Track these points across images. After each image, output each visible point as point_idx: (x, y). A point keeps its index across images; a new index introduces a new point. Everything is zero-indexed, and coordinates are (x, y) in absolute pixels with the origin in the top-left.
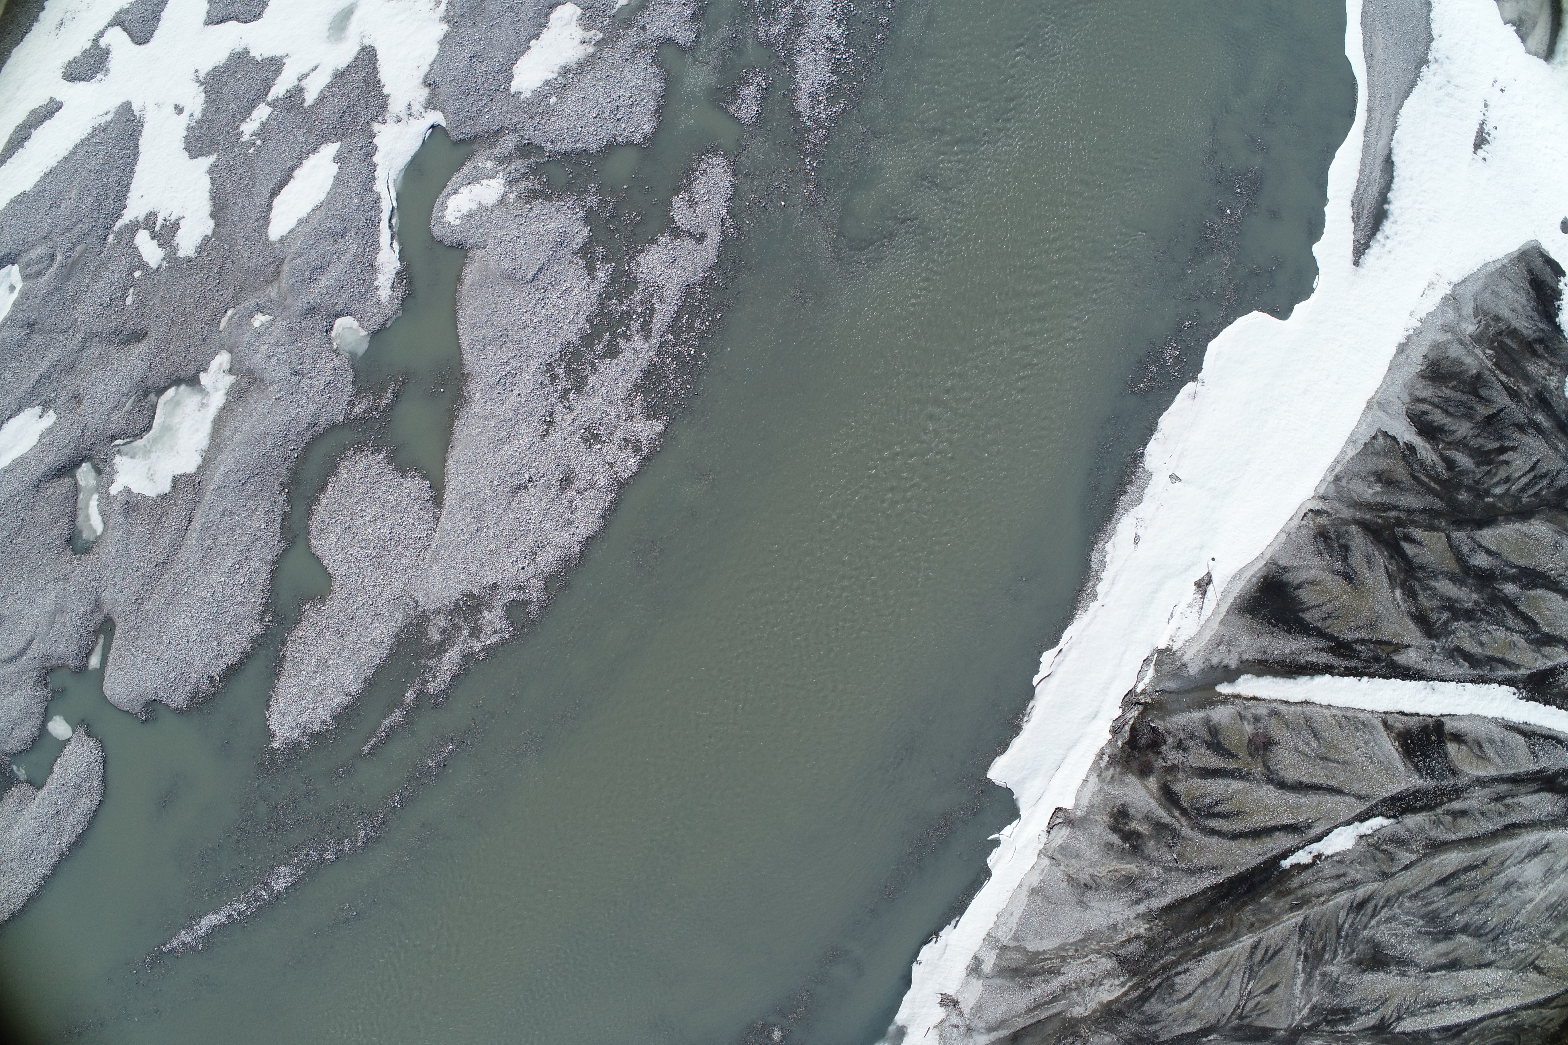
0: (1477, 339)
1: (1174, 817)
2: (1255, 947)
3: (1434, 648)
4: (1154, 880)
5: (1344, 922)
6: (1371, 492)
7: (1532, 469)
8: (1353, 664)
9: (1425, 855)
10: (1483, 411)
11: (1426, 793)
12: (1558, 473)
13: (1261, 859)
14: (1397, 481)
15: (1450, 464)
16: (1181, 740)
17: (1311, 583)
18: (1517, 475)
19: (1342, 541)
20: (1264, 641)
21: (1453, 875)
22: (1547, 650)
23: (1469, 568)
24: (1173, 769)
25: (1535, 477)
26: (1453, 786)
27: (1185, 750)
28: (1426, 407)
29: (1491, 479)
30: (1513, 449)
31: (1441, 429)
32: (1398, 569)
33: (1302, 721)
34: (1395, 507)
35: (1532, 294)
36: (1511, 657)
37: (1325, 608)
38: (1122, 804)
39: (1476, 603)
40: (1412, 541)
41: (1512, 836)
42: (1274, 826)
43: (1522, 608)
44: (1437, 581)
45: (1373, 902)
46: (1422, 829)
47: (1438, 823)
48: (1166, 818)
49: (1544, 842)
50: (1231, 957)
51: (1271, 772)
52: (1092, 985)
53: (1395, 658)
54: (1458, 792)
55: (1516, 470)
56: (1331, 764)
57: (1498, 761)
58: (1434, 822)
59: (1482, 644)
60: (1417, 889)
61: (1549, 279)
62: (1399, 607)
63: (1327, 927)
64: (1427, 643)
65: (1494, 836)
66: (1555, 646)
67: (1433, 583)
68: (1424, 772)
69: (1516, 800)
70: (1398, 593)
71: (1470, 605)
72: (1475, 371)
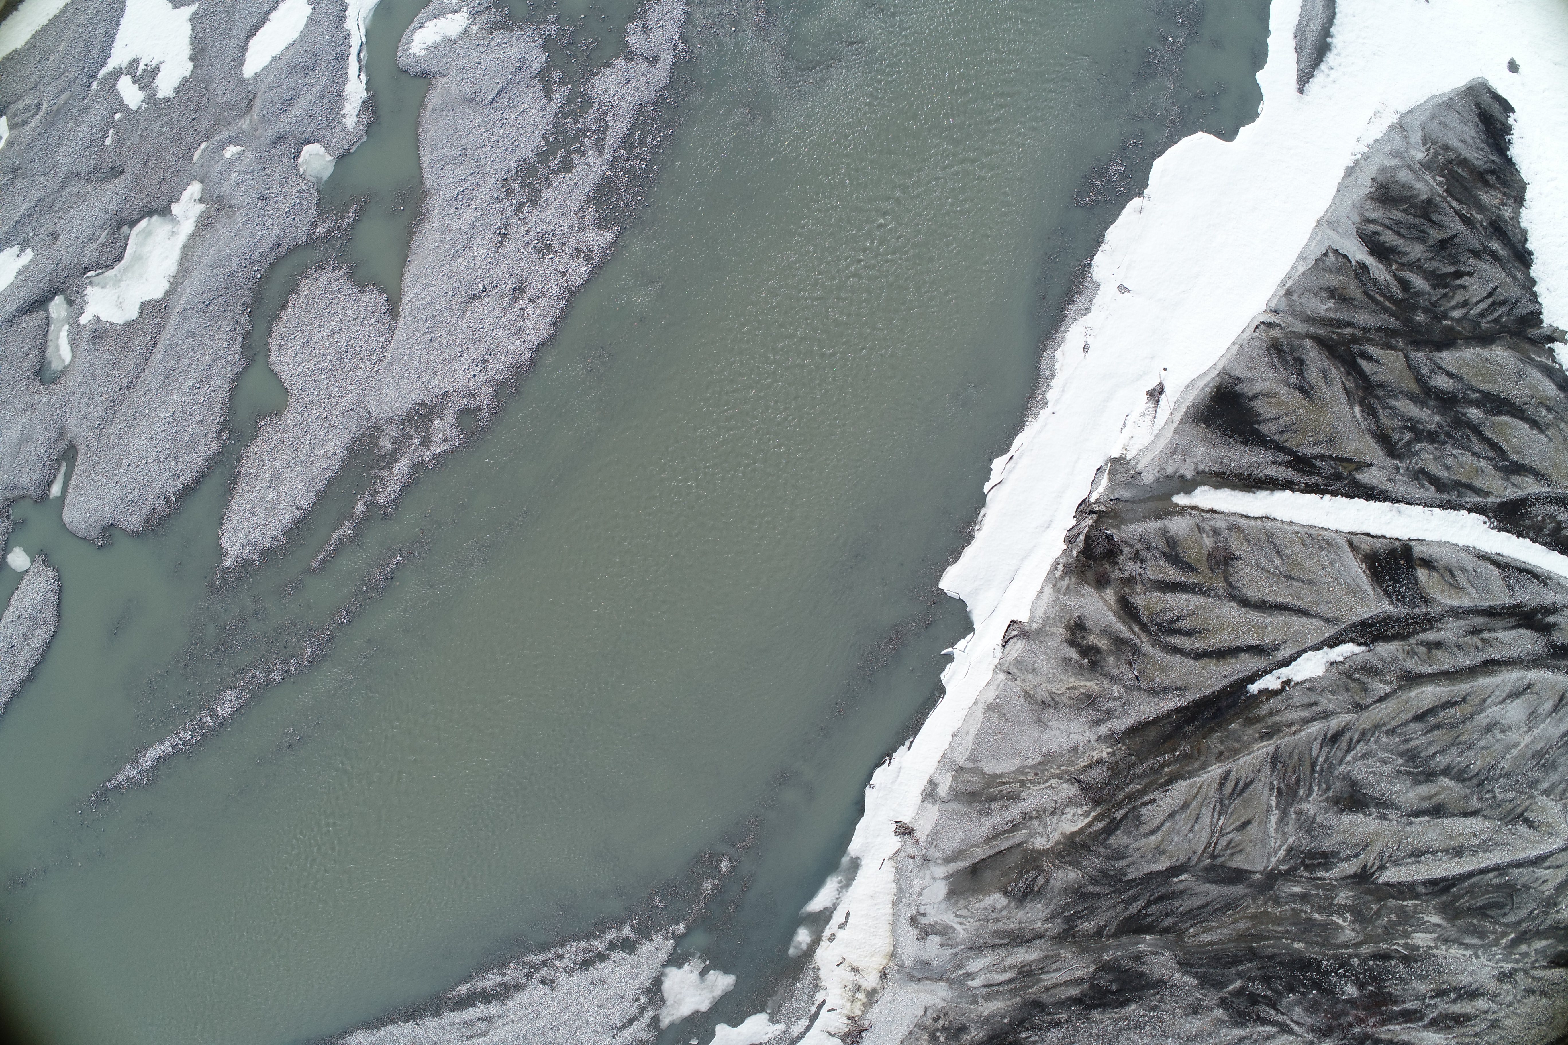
0: (1427, 166)
1: (1133, 632)
2: (1225, 778)
3: (1397, 468)
4: (1115, 699)
5: (1318, 756)
6: (1325, 307)
7: (1490, 295)
8: (1314, 481)
9: (1400, 688)
10: (1436, 235)
11: (1397, 620)
12: (1517, 301)
13: (1227, 682)
14: (1350, 298)
15: (1405, 285)
16: (1137, 551)
17: (1267, 395)
18: (1474, 300)
19: (1297, 355)
20: (1221, 452)
21: (1431, 711)
22: (1516, 479)
23: (1430, 389)
24: (1130, 581)
25: (1493, 303)
26: (1425, 615)
27: (1142, 561)
28: (1377, 228)
29: (1448, 302)
30: (1470, 274)
31: (1393, 250)
32: (1356, 386)
33: (1263, 537)
34: (1350, 324)
35: (1481, 127)
36: (1479, 483)
37: (1281, 421)
38: (1079, 617)
39: (1439, 425)
40: (1370, 359)
41: (1491, 673)
42: (1238, 647)
43: (1487, 433)
44: (1397, 400)
45: (1348, 735)
46: (1396, 660)
47: (1411, 653)
48: (1126, 634)
49: (1526, 682)
50: (1200, 788)
51: (1234, 589)
52: (1053, 813)
53: (1357, 476)
54: (1431, 622)
55: (1473, 296)
56: (1296, 584)
57: (1472, 591)
58: (1408, 653)
59: (1447, 468)
60: (1394, 724)
61: (1498, 114)
62: (1359, 424)
63: (1300, 760)
64: (1391, 463)
65: (1472, 671)
66: (1525, 476)
67: (1393, 403)
68: (1394, 598)
69: (1493, 635)
70: (1357, 410)
71: (1433, 427)
72: (1425, 197)
